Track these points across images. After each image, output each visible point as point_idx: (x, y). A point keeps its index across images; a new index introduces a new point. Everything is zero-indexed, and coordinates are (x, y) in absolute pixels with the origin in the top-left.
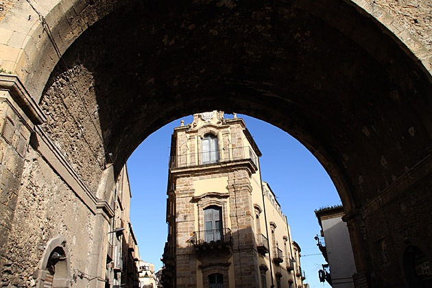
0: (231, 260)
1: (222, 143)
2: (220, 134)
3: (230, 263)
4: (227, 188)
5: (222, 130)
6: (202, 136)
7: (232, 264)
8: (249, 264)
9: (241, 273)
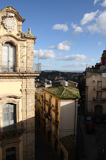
0: (21, 138)
1: (20, 53)
2: (19, 45)
3: (21, 140)
4: (21, 90)
5: (20, 42)
6: (4, 44)
7: (22, 140)
8: (32, 140)
9: (27, 145)
